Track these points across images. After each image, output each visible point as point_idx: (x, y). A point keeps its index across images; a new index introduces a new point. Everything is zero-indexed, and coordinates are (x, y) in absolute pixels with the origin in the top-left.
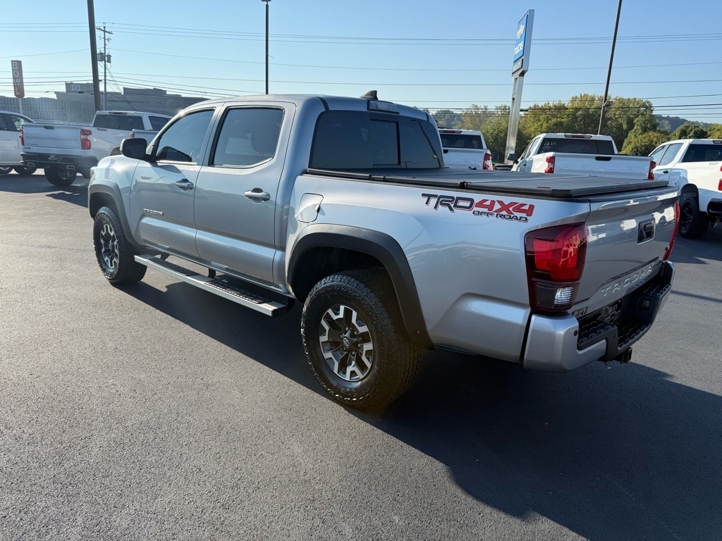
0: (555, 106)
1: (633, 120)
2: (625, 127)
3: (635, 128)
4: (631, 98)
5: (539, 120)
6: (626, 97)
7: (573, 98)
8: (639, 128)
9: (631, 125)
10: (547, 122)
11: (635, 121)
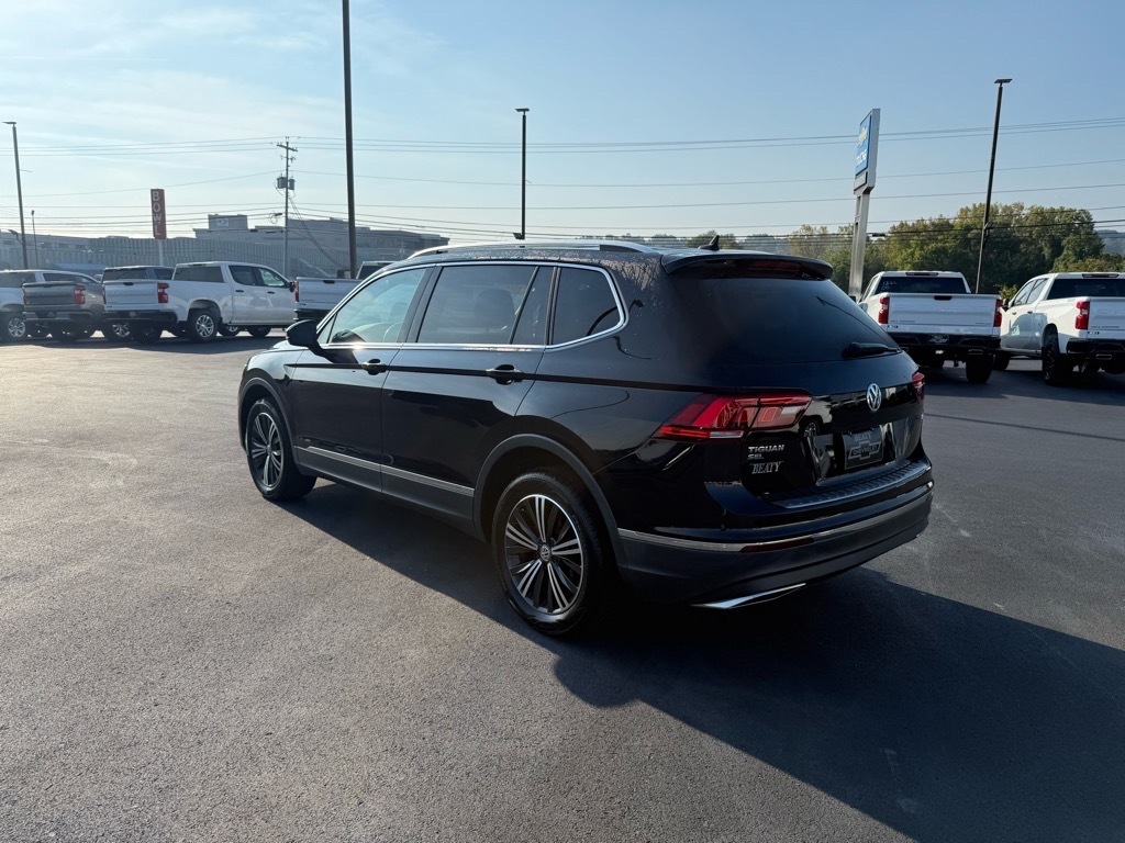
0: (933, 224)
1: (1060, 241)
2: (1047, 252)
3: (1065, 252)
4: (1057, 207)
5: (910, 247)
6: (1047, 207)
7: (962, 210)
8: (1070, 252)
9: (1057, 249)
10: (922, 249)
11: (1064, 242)
